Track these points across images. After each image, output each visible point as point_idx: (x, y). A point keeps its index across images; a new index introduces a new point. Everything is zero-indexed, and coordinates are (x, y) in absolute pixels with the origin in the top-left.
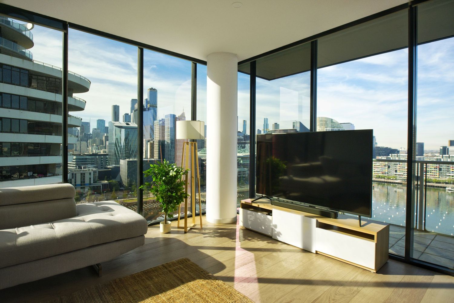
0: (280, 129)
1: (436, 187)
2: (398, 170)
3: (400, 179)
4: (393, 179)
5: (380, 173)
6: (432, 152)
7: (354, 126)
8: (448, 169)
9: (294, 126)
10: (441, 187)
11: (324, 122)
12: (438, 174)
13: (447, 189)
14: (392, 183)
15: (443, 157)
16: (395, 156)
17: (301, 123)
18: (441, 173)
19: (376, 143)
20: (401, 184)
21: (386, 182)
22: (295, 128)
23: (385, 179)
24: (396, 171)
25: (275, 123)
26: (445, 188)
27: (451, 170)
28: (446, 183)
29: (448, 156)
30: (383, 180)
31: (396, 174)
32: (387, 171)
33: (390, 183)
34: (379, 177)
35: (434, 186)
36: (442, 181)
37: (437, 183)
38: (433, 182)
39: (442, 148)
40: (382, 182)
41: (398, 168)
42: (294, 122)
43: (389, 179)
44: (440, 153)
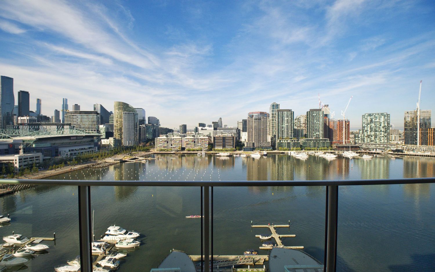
0: (81, 110)
1: (193, 153)
2: (173, 144)
3: (174, 151)
4: (170, 151)
5: (162, 147)
6: (191, 131)
7: (145, 111)
8: (198, 141)
9: (95, 108)
10: (195, 153)
11: (122, 107)
12: (193, 145)
13: (198, 154)
14: (170, 154)
15: (195, 134)
16: (171, 134)
17: (101, 106)
18: (195, 144)
19: (160, 125)
20: (174, 154)
21: (166, 154)
22: (96, 111)
23: (165, 151)
24: (172, 145)
25: (75, 105)
26: (197, 153)
27: (200, 142)
28: (198, 151)
29: (198, 133)
30: (164, 152)
31: (171, 147)
32: (166, 145)
33: (169, 154)
34: (162, 150)
35: (192, 153)
36: (195, 150)
37: (193, 151)
38: (191, 151)
39: (195, 128)
40: (164, 154)
41: (173, 142)
42: (95, 105)
43: (167, 151)
44: (194, 131)
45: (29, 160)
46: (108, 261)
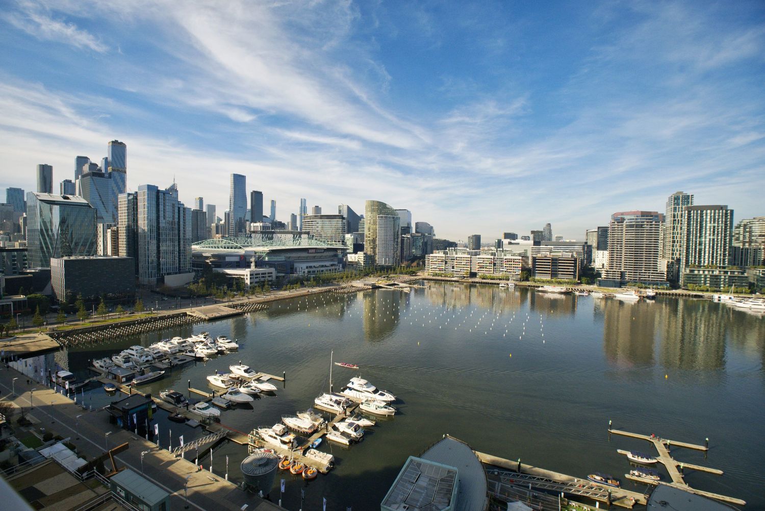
0: (322, 214)
1: (491, 283)
2: (455, 266)
3: (457, 277)
4: (450, 277)
5: (437, 269)
6: (488, 246)
7: (411, 214)
8: (501, 264)
9: (340, 211)
10: (495, 284)
11: (377, 207)
12: (492, 270)
13: (500, 285)
14: (449, 281)
15: (497, 251)
16: (452, 249)
17: (348, 207)
18: (495, 268)
19: (434, 235)
20: (458, 281)
21: (443, 280)
22: (342, 214)
23: (442, 276)
24: (453, 267)
25: (316, 206)
26: (498, 284)
27: (505, 265)
28: (500, 279)
29: (501, 249)
30: (440, 278)
31: (453, 271)
32: (444, 268)
33: (447, 281)
34: (436, 275)
35: (488, 283)
36: (496, 278)
37: (491, 279)
38: (488, 279)
39: (497, 241)
40: (439, 280)
41: (455, 263)
42: (341, 206)
43: (446, 276)
44: (495, 246)
45: (261, 276)
46: (348, 425)
